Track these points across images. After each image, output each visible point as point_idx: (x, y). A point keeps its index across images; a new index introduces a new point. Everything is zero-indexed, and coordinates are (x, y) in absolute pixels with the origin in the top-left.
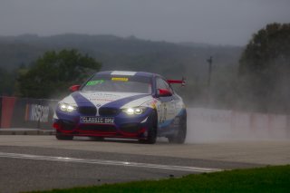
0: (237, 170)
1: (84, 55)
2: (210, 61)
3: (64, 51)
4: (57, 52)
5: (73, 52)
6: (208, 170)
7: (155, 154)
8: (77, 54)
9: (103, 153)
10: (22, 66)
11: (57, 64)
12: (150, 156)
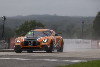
0: (93, 61)
1: (38, 22)
2: (83, 22)
3: (31, 21)
4: (29, 22)
5: (34, 21)
6: (82, 61)
7: (63, 56)
8: (36, 22)
9: (45, 57)
10: (17, 27)
11: (29, 26)
12: (62, 57)
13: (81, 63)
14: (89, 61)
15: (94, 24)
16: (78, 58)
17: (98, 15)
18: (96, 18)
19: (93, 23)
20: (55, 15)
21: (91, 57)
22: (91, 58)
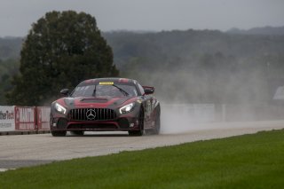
0: (21, 169)
14: (9, 171)
15: (22, 61)
17: (33, 33)
18: (27, 42)
19: (20, 57)
21: (16, 158)
22: (18, 161)
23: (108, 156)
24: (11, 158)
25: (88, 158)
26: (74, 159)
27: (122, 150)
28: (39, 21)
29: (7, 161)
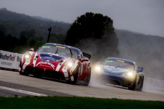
13: (36, 97)
16: (32, 88)
17: (77, 22)
20: (5, 9)
23: (105, 99)
24: (51, 90)
25: (94, 98)
26: (86, 97)
27: (114, 97)
28: (81, 16)
29: (49, 91)
